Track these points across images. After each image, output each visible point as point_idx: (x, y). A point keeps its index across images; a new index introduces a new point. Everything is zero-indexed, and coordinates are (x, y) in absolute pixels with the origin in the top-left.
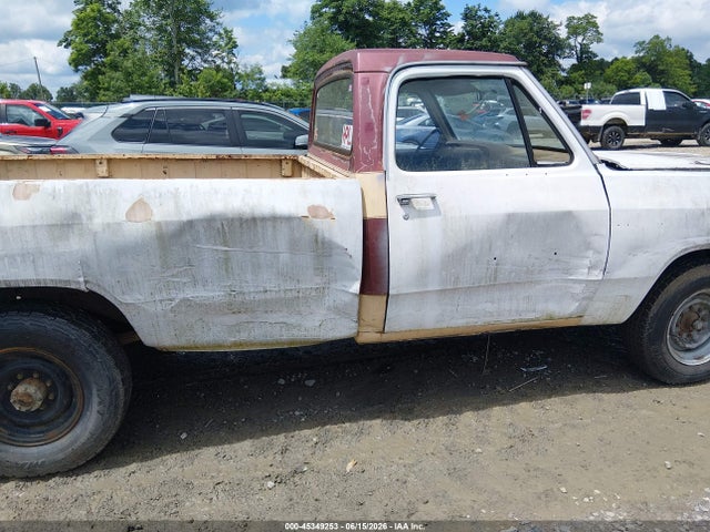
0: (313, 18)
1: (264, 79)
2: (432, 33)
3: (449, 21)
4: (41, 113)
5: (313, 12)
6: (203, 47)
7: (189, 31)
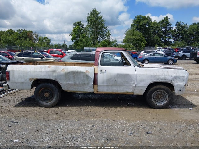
0: (131, 27)
1: (117, 43)
2: (166, 30)
3: (171, 26)
4: (62, 52)
5: (131, 26)
6: (102, 35)
7: (99, 32)
